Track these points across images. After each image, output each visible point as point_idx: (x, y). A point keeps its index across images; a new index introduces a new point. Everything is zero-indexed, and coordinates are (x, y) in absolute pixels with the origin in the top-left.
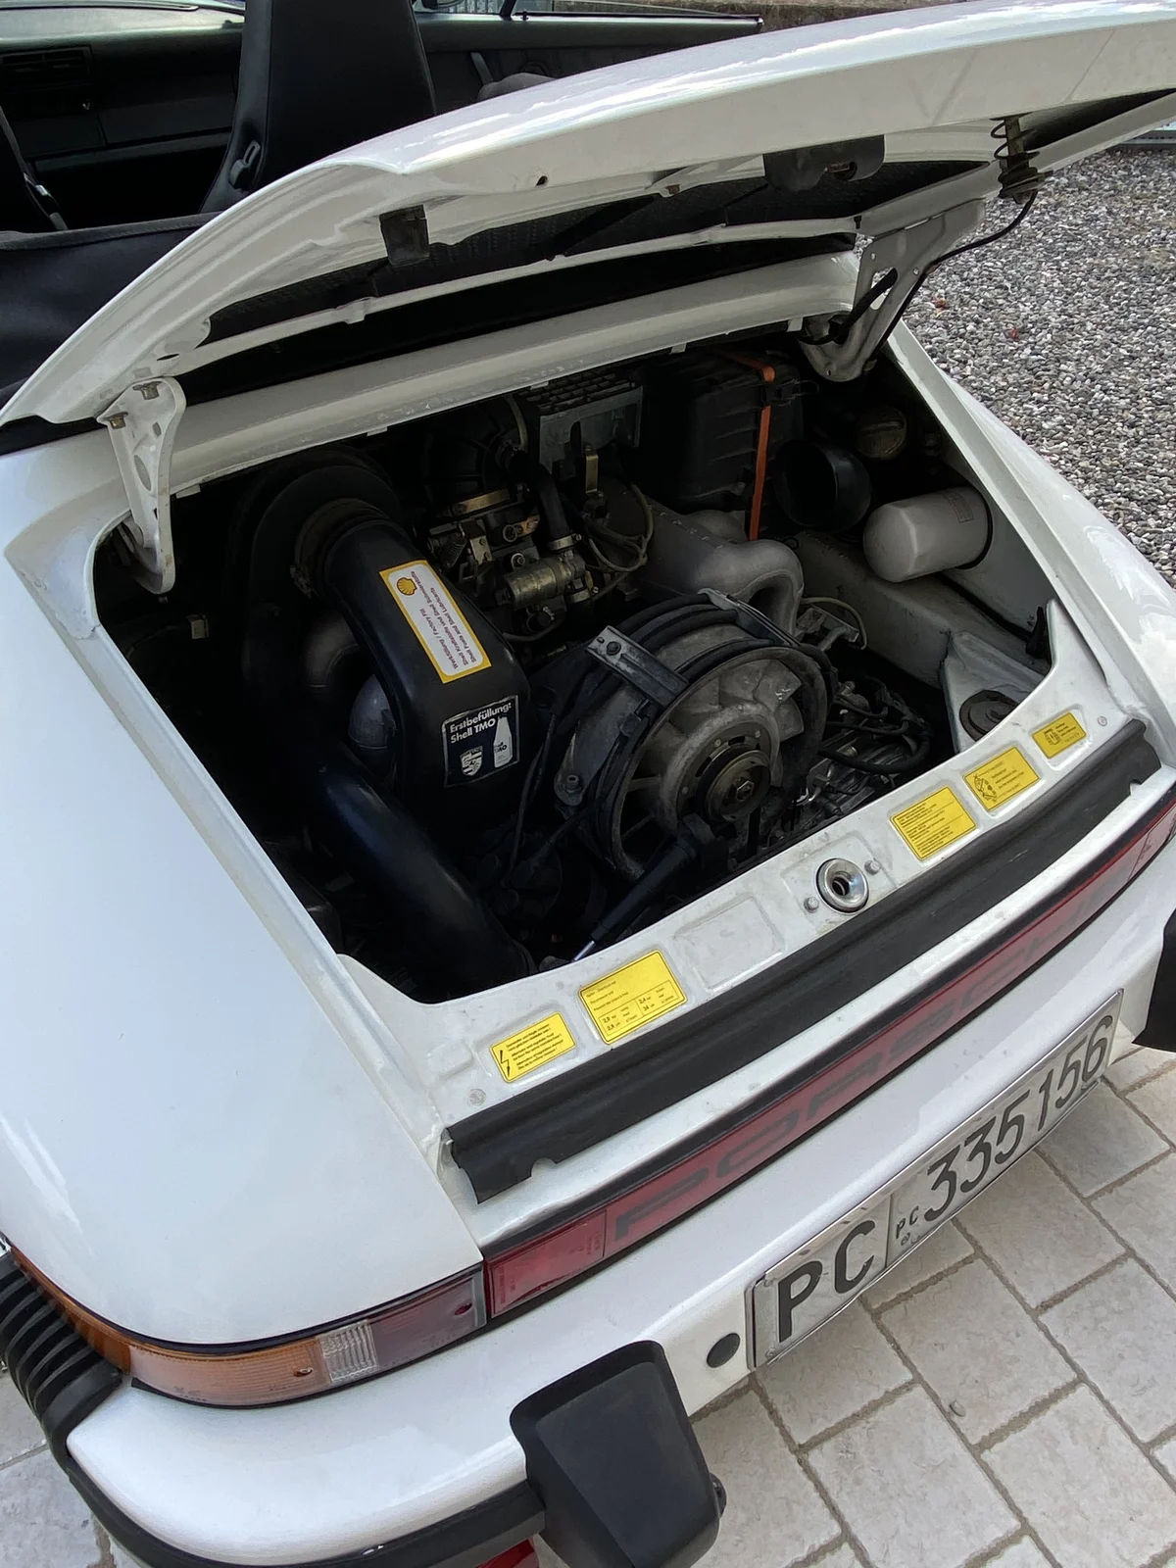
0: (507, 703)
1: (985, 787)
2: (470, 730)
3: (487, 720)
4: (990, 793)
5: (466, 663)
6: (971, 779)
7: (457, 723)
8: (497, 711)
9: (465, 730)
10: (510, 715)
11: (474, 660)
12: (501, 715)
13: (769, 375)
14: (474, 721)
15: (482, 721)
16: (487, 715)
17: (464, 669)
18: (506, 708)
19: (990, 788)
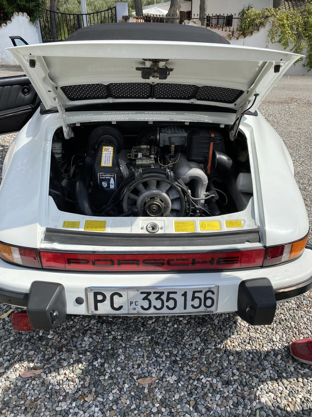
0: (113, 175)
1: (204, 225)
2: (104, 177)
3: (109, 176)
4: (204, 227)
5: (107, 164)
6: (201, 223)
7: (101, 174)
8: (111, 176)
9: (103, 177)
10: (114, 178)
11: (109, 164)
12: (112, 177)
13: (213, 135)
14: (105, 175)
15: (107, 177)
16: (108, 176)
17: (106, 165)
18: (113, 176)
19: (205, 226)
